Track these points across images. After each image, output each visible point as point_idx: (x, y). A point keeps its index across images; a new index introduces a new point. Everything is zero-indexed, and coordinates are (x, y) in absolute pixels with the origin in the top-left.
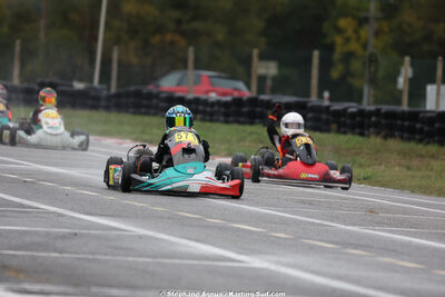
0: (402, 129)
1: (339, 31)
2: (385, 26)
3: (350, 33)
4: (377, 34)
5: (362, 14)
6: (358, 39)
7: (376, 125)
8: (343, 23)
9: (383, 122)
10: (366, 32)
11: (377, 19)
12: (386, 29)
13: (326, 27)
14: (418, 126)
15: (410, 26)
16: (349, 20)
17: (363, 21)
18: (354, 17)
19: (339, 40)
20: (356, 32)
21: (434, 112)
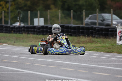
0: (31, 31)
1: (1, 5)
2: (13, 3)
3: (4, 5)
4: (11, 5)
6: (6, 7)
7: (24, 30)
8: (1, 3)
9: (26, 29)
10: (8, 5)
11: (11, 1)
14: (36, 30)
15: (20, 2)
16: (3, 2)
17: (7, 2)
19: (1, 8)
20: (5, 5)
21: (40, 26)
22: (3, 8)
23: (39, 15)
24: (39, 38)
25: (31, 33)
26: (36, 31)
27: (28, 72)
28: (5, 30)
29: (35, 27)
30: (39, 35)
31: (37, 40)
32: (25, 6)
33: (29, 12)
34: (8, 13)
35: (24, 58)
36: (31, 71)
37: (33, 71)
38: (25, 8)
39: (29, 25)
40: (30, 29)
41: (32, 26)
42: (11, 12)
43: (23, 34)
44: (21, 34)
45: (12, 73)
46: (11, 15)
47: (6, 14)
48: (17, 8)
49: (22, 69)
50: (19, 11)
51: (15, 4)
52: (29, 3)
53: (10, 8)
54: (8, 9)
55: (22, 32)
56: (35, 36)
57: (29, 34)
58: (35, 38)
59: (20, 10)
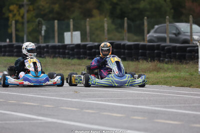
0: (59, 53)
1: (11, 11)
2: (31, 7)
3: (15, 11)
4: (28, 11)
5: (21, 3)
6: (19, 14)
7: (47, 52)
8: (12, 7)
9: (50, 51)
10: (23, 11)
11: (27, 5)
12: (32, 9)
13: (4, 10)
14: (67, 51)
15: (43, 6)
16: (15, 6)
17: (21, 6)
18: (17, 5)
19: (11, 15)
20: (18, 11)
21: (74, 44)
22: (14, 15)
23: (72, 27)
24: (72, 65)
25: (60, 57)
26: (68, 53)
27: (50, 120)
28: (17, 52)
29: (65, 47)
30: (72, 59)
31: (69, 68)
32: (51, 11)
33: (56, 22)
34: (23, 23)
35: (44, 97)
36: (54, 118)
37: (58, 119)
38: (51, 16)
39: (56, 43)
40: (57, 50)
41: (60, 44)
42: (28, 22)
43: (47, 57)
44: (43, 58)
45: (22, 122)
46: (28, 28)
47: (19, 26)
48: (37, 16)
49: (39, 115)
50: (39, 21)
51: (34, 10)
52: (56, 7)
53: (26, 16)
54: (23, 17)
55: (45, 55)
56: (66, 60)
57: (57, 57)
58: (66, 64)
59: (41, 19)
